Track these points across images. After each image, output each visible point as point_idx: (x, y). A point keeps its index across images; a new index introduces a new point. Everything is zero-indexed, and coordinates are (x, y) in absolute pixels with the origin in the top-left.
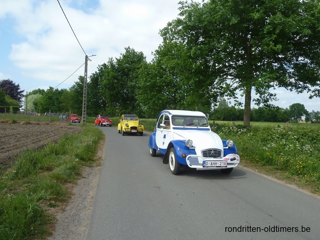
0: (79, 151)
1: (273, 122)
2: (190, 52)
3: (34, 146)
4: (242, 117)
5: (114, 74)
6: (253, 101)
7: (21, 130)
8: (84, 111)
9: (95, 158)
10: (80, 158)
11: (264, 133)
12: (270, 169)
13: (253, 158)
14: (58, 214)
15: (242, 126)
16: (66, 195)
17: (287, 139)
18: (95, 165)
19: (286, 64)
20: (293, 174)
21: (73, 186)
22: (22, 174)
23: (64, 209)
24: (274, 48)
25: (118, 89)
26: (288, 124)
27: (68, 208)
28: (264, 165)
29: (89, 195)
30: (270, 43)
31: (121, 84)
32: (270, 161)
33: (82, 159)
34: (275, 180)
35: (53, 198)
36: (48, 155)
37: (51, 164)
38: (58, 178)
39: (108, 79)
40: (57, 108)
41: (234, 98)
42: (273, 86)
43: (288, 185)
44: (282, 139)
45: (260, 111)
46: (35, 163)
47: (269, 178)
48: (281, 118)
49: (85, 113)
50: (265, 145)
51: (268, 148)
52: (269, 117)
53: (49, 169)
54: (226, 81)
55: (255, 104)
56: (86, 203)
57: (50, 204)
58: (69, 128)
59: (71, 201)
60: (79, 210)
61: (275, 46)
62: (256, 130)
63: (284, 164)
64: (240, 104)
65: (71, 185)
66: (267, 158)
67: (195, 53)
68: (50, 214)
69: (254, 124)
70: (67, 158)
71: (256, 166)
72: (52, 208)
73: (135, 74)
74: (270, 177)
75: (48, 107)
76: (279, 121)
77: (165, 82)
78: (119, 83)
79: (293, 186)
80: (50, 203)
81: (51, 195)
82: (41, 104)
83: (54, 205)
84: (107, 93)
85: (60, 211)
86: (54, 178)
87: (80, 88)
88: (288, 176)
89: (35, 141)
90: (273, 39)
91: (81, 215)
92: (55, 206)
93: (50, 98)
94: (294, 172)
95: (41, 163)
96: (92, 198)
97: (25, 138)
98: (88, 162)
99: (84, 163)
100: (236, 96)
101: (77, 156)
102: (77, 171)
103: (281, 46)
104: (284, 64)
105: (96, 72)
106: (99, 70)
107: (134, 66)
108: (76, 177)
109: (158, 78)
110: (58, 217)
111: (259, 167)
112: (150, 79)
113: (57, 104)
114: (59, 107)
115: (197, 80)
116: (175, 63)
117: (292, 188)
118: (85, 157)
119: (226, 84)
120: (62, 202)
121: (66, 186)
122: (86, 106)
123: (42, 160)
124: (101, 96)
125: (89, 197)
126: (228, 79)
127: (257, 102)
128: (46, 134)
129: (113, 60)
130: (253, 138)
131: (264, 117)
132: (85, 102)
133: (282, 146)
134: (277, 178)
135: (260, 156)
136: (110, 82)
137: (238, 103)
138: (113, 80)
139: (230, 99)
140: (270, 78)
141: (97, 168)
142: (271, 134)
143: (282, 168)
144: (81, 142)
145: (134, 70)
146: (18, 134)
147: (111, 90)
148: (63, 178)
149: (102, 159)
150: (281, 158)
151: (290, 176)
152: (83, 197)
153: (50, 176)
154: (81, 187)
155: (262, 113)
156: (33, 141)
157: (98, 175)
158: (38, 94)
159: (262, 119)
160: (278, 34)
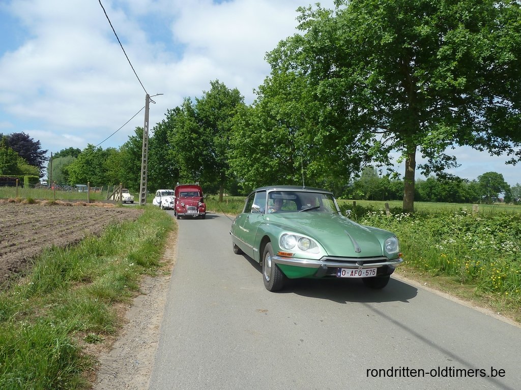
0: (134, 250)
1: (452, 202)
2: (316, 89)
3: (63, 242)
4: (400, 193)
5: (192, 125)
6: (419, 168)
7: (42, 214)
8: (144, 185)
9: (162, 261)
10: (137, 262)
11: (436, 222)
12: (447, 282)
13: (419, 262)
14: (101, 354)
15: (400, 209)
16: (114, 323)
17: (475, 231)
18: (161, 273)
19: (472, 109)
20: (486, 290)
21: (125, 308)
22: (43, 289)
23: (111, 346)
24: (453, 82)
25: (200, 149)
26: (476, 207)
27: (117, 344)
28: (437, 275)
29: (151, 323)
30: (446, 74)
31: (203, 140)
32: (447, 267)
33: (140, 263)
34: (456, 300)
35: (92, 328)
36: (86, 256)
37: (90, 272)
38: (101, 294)
39: (183, 133)
40: (100, 178)
41: (388, 165)
42: (451, 144)
43: (478, 308)
44: (468, 230)
45: (430, 185)
46: (64, 270)
47: (447, 296)
48: (464, 196)
49: (145, 187)
50: (438, 241)
51: (445, 246)
52: (444, 194)
53: (87, 280)
54: (374, 137)
55: (422, 173)
56: (146, 336)
57: (89, 337)
58: (119, 212)
59: (122, 332)
60: (135, 347)
61: (455, 79)
62: (424, 216)
63: (470, 273)
64: (396, 175)
65: (121, 306)
66: (442, 264)
67: (324, 91)
68: (89, 354)
69: (419, 206)
70: (116, 261)
71: (424, 276)
72: (92, 345)
73: (225, 125)
74: (447, 294)
75: (85, 177)
76: (462, 202)
77: (274, 138)
78: (200, 138)
79: (486, 310)
81: (89, 322)
82: (75, 172)
83: (94, 339)
84: (180, 158)
85: (105, 350)
86: (94, 295)
87: (137, 147)
88: (477, 293)
89: (64, 233)
90: (452, 68)
91: (139, 357)
92: (97, 340)
93: (88, 163)
94: (487, 286)
95: (73, 269)
96: (157, 327)
97: (48, 229)
98: (149, 268)
99: (143, 269)
100: (391, 161)
101: (131, 257)
102: (131, 283)
103: (465, 79)
104: (468, 110)
105: (163, 121)
106: (168, 118)
107: (224, 111)
108: (129, 293)
109: (263, 131)
110: (101, 360)
111: (429, 277)
112: (250, 133)
113: (99, 172)
114: (103, 178)
115: (328, 134)
116: (291, 107)
117: (484, 314)
118: (144, 259)
119: (375, 141)
120: (107, 334)
121: (114, 308)
122: (146, 176)
123: (76, 265)
124: (170, 160)
125: (152, 327)
127: (425, 171)
128: (81, 221)
129: (191, 102)
130: (418, 229)
131: (435, 195)
132: (144, 170)
133: (467, 244)
134: (459, 296)
135: (430, 260)
136: (186, 138)
137: (392, 173)
138: (190, 134)
139: (381, 165)
140: (446, 132)
141: (163, 279)
142: (448, 224)
143: (467, 281)
144: (139, 236)
145: (224, 118)
146: (37, 221)
147: (187, 151)
148: (109, 295)
149: (172, 262)
150: (466, 263)
151: (480, 293)
152: (142, 326)
153: (88, 291)
154: (138, 309)
155: (433, 188)
156: (61, 233)
157: (166, 290)
158: (69, 157)
159: (433, 199)
160: (460, 60)
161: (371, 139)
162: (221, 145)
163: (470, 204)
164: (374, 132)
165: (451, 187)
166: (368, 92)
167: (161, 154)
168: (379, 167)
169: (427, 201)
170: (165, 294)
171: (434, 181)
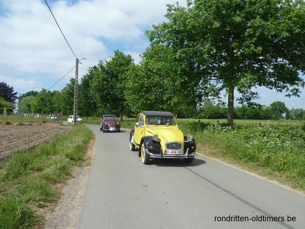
0: (69, 151)
1: (256, 119)
2: (175, 55)
3: (26, 147)
5: (104, 76)
6: (237, 100)
7: (14, 130)
8: (75, 112)
9: (85, 157)
10: (71, 159)
11: (246, 131)
12: (253, 166)
13: (236, 155)
14: (47, 214)
15: (226, 124)
16: (55, 195)
17: (269, 136)
18: (85, 165)
19: (266, 65)
20: (275, 170)
21: (62, 186)
22: (13, 176)
23: (53, 210)
24: (254, 50)
25: (109, 90)
26: (269, 122)
27: (57, 208)
28: (247, 162)
29: (78, 195)
30: (250, 45)
31: (110, 85)
32: (252, 157)
33: (72, 159)
34: (257, 176)
35: (42, 199)
36: (39, 155)
37: (41, 165)
38: (47, 178)
39: (98, 81)
40: (49, 109)
41: (218, 98)
42: (255, 85)
43: (270, 181)
44: (264, 135)
45: (244, 110)
46: (26, 164)
48: (263, 116)
50: (247, 142)
51: (251, 145)
52: (251, 114)
53: (39, 170)
54: (210, 82)
55: (239, 103)
56: (75, 203)
58: (61, 129)
59: (60, 201)
60: (68, 210)
61: (256, 48)
62: (239, 128)
63: (266, 160)
64: (223, 103)
65: (60, 185)
66: (249, 155)
67: (181, 56)
68: (39, 214)
69: (237, 122)
70: (58, 158)
71: (239, 163)
72: (41, 209)
73: (123, 76)
74: (252, 173)
75: (41, 108)
76: (262, 119)
77: (152, 83)
78: (108, 84)
79: (275, 182)
80: (39, 204)
81: (40, 196)
82: (34, 105)
83: (43, 206)
84: (97, 95)
85: (49, 212)
86: (44, 178)
87: (72, 90)
88: (270, 172)
89: (27, 142)
90: (254, 42)
91: (70, 215)
93: (42, 100)
94: (275, 168)
95: (31, 163)
96: (81, 197)
97: (18, 139)
98: (78, 161)
99: (74, 162)
100: (220, 96)
101: (67, 156)
102: (67, 172)
103: (261, 48)
104: (264, 66)
105: (87, 74)
106: (90, 73)
107: (122, 68)
108: (65, 177)
109: (145, 79)
110: (46, 218)
111: (242, 164)
112: (138, 81)
113: (49, 105)
114: (51, 108)
115: (183, 80)
116: (162, 65)
117: (274, 184)
118: (75, 157)
119: (210, 84)
120: (51, 202)
121: (55, 186)
122: (77, 107)
123: (33, 161)
124: (91, 97)
125: (78, 197)
126: (212, 80)
127: (241, 101)
128: (38, 135)
129: (103, 63)
130: (236, 135)
131: (247, 115)
132: (76, 104)
133: (264, 143)
134: (259, 174)
135: (243, 153)
136: (100, 84)
137: (221, 103)
138: (103, 82)
139: (214, 98)
140: (251, 78)
141: (86, 168)
142: (253, 132)
143: (264, 165)
144: (72, 143)
145: (122, 72)
146: (11, 135)
147: (101, 92)
148: (52, 179)
149: (92, 158)
150: (263, 155)
151: (271, 172)
152: (72, 197)
153: (39, 176)
154: (71, 187)
155: (245, 111)
156: (25, 142)
157: (88, 175)
158: (32, 96)
159: (245, 117)
160: (258, 37)
161: (208, 83)
162: (121, 88)
163: (266, 120)
164: (210, 79)
165: (255, 110)
166: (206, 56)
167: (86, 94)
168: (213, 99)
169: (242, 119)
170: (87, 177)
171: (245, 107)
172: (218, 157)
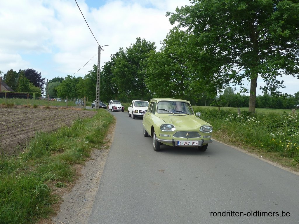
0: (90, 134)
1: (278, 108)
3: (50, 129)
4: (247, 103)
5: (125, 63)
7: (41, 113)
8: (98, 97)
9: (105, 141)
10: (91, 141)
11: (269, 120)
12: (275, 156)
13: (257, 144)
14: (64, 194)
15: (247, 112)
16: (73, 176)
18: (104, 148)
21: (81, 168)
22: (35, 155)
23: (70, 190)
24: (281, 34)
25: (129, 77)
26: (294, 111)
27: (74, 189)
28: (269, 151)
29: (95, 177)
30: (277, 29)
31: (131, 72)
32: (275, 147)
35: (60, 179)
36: (61, 137)
37: (62, 146)
38: (67, 159)
39: (120, 68)
40: (74, 94)
42: (280, 74)
43: (294, 172)
46: (48, 145)
48: (286, 105)
49: (99, 99)
52: (274, 103)
53: (60, 150)
54: (232, 68)
56: (92, 184)
57: (58, 184)
58: (83, 113)
59: (77, 181)
60: (85, 191)
61: (283, 32)
63: (290, 151)
64: (246, 90)
65: (79, 166)
66: (272, 145)
68: (57, 194)
70: (78, 140)
71: (260, 152)
72: (59, 189)
73: (144, 63)
74: (275, 163)
76: (285, 108)
77: (172, 70)
78: (129, 70)
81: (59, 176)
82: (60, 91)
85: (67, 192)
86: (64, 159)
88: (294, 163)
90: (281, 25)
91: (86, 196)
92: (62, 186)
93: (68, 85)
95: (53, 144)
96: (98, 179)
97: (43, 122)
98: (97, 144)
99: (92, 145)
101: (87, 138)
102: (86, 154)
103: (289, 31)
105: (109, 61)
106: (112, 59)
107: (143, 55)
108: (84, 159)
109: (166, 66)
110: (63, 198)
111: (264, 153)
112: (158, 67)
113: (74, 91)
114: (76, 94)
118: (95, 139)
119: (233, 71)
120: (69, 183)
121: (74, 167)
122: (99, 92)
123: (55, 142)
124: (112, 83)
126: (234, 66)
128: (62, 118)
129: (124, 50)
131: (269, 104)
132: (98, 89)
134: (282, 164)
135: (265, 142)
136: (122, 70)
138: (124, 68)
141: (105, 151)
143: (288, 155)
146: (37, 117)
147: (122, 78)
148: (72, 160)
149: (111, 141)
151: (296, 163)
152: (90, 178)
153: (60, 157)
154: (89, 168)
155: (267, 100)
156: (50, 124)
157: (107, 157)
158: (57, 82)
160: (285, 20)
162: (141, 75)
163: (289, 110)
164: (232, 65)
167: (108, 80)
168: (234, 86)
169: (263, 108)
171: (267, 96)
172: (238, 146)
